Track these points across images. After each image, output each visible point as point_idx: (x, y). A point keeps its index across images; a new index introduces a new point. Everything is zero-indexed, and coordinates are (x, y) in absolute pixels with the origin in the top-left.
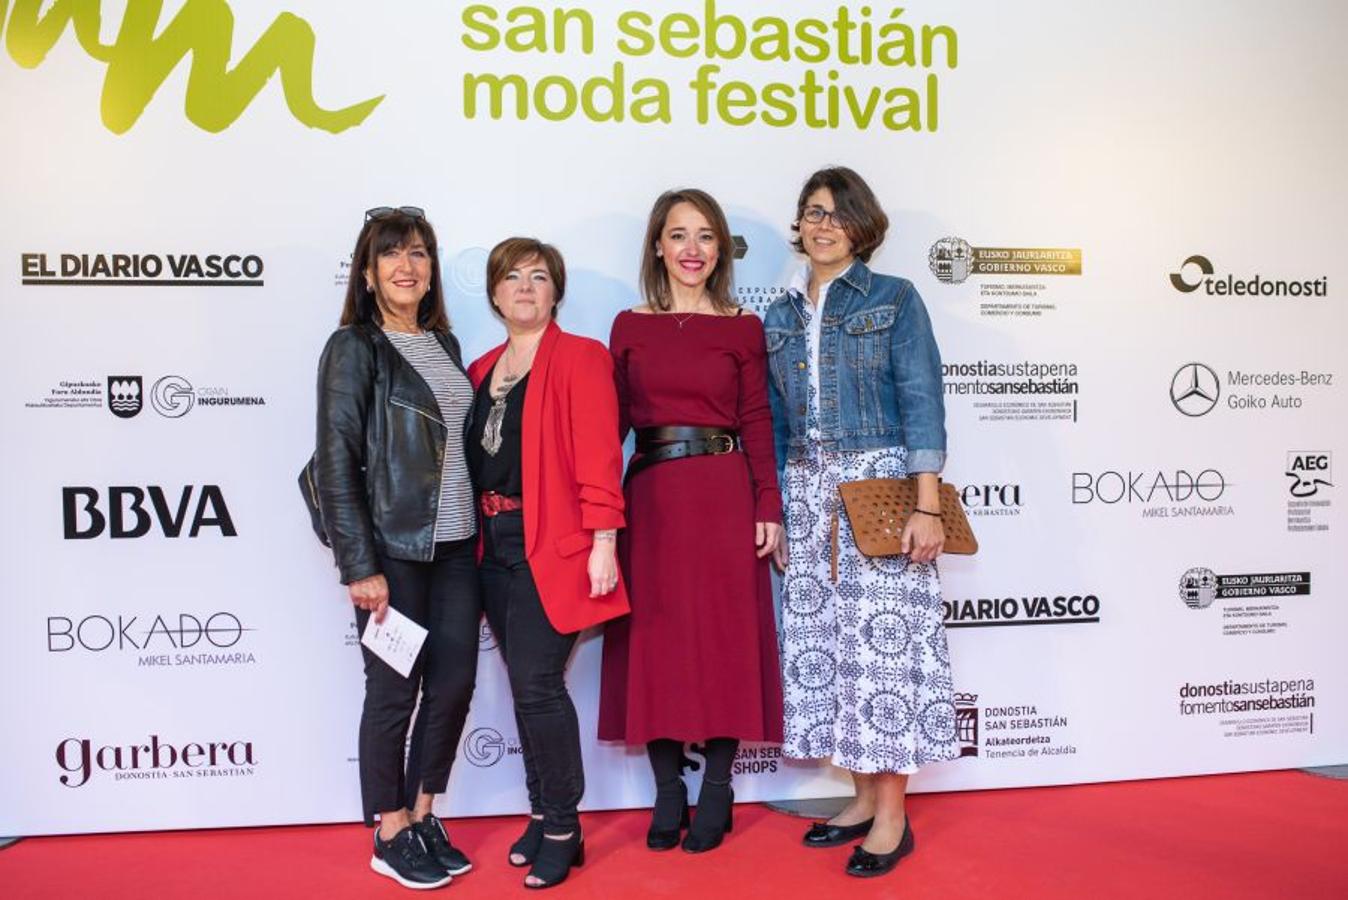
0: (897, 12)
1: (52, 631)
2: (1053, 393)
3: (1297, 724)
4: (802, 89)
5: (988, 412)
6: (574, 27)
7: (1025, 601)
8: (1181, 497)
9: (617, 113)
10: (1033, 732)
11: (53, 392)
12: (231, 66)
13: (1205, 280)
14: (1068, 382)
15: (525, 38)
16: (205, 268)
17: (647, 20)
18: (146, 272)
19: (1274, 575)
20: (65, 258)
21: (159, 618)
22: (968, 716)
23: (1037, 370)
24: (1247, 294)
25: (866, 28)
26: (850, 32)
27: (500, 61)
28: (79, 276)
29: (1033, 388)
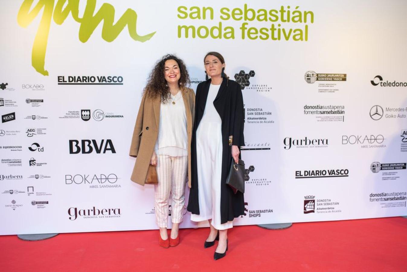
0: (297, 7)
1: (67, 178)
2: (337, 114)
3: (401, 204)
4: (271, 29)
5: (320, 119)
6: (208, 12)
7: (328, 171)
8: (372, 142)
9: (220, 36)
10: (330, 206)
11: (66, 114)
12: (114, 24)
13: (380, 82)
14: (342, 111)
15: (195, 15)
16: (107, 80)
17: (228, 10)
18: (91, 81)
19: (397, 164)
20: (69, 77)
21: (95, 175)
22: (312, 202)
23: (334, 107)
24: (392, 86)
25: (289, 12)
26: (284, 13)
27: (188, 22)
28: (73, 82)
29: (332, 112)
